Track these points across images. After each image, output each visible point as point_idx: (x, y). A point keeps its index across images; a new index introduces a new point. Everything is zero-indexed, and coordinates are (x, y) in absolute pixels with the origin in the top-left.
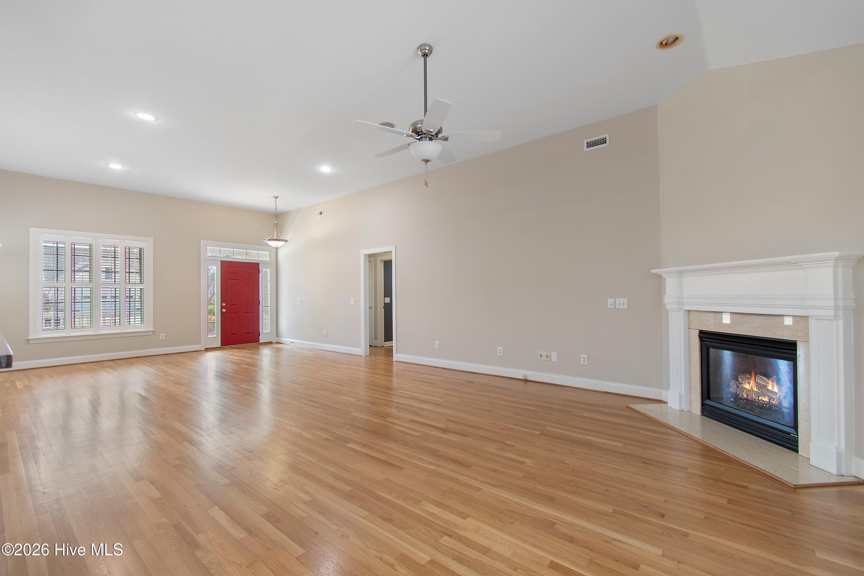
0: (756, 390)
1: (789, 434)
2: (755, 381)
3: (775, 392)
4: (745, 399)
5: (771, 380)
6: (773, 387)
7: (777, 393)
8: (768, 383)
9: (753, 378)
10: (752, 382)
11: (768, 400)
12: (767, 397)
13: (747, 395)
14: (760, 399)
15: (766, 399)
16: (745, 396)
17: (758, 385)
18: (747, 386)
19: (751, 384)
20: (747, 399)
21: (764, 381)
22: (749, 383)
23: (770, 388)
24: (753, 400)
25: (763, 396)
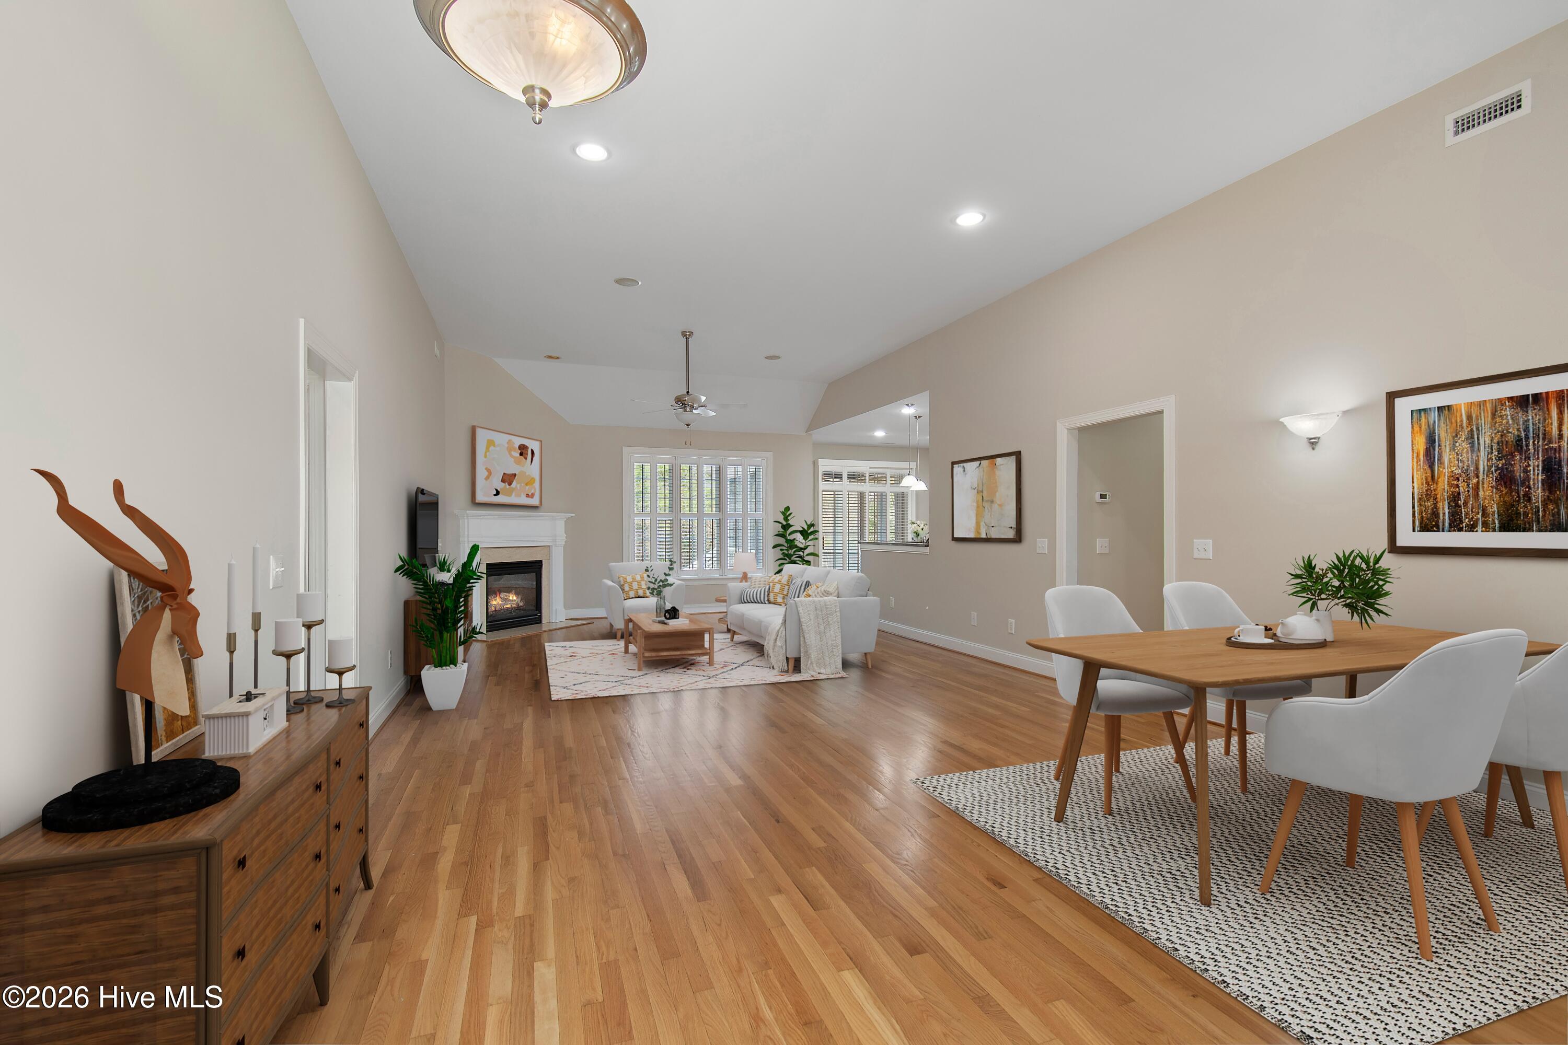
0: (501, 602)
1: (537, 615)
2: (500, 596)
3: (515, 600)
5: (511, 594)
8: (509, 596)
10: (498, 598)
11: (511, 607)
14: (504, 607)
15: (509, 606)
16: (495, 610)
17: (503, 600)
18: (494, 603)
20: (496, 612)
22: (495, 600)
23: (511, 598)
24: (500, 610)
25: (507, 605)
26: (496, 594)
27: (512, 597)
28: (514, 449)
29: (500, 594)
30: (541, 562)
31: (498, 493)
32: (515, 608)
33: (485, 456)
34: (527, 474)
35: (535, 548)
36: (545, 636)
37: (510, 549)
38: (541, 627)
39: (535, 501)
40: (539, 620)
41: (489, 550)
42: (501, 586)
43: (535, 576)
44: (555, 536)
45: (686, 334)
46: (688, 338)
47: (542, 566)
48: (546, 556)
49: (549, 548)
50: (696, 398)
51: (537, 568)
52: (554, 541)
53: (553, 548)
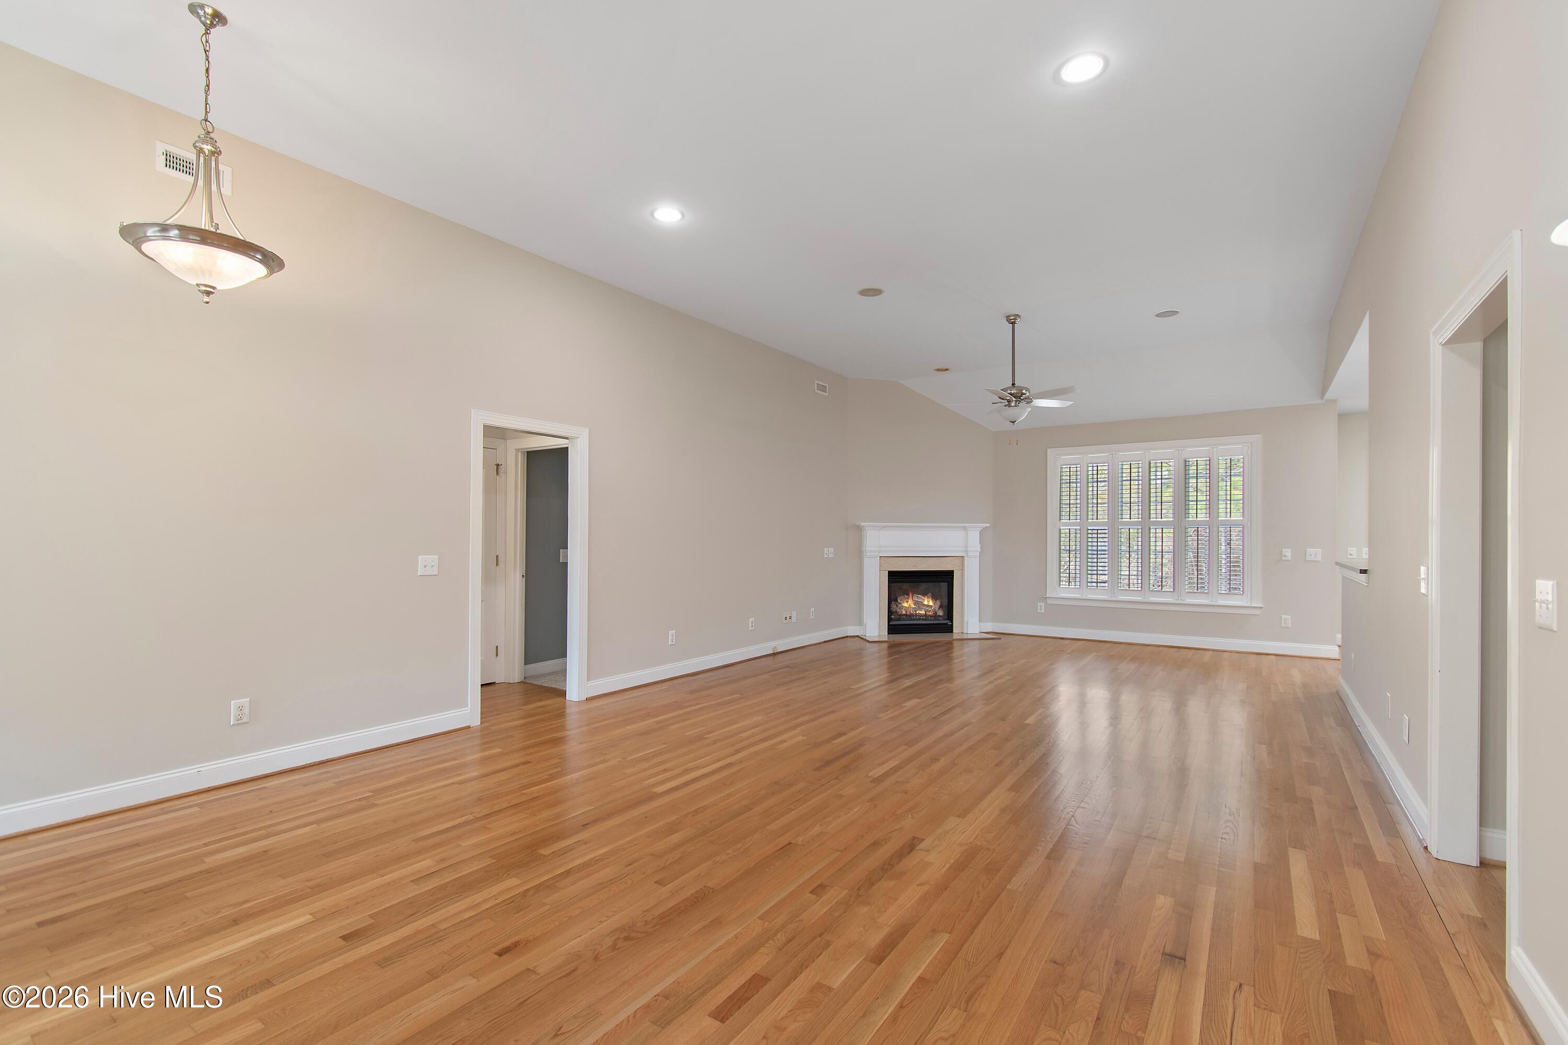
0: (913, 606)
1: (946, 624)
2: (913, 600)
3: (930, 606)
4: (904, 615)
5: (926, 597)
7: (932, 606)
8: (924, 600)
9: (911, 598)
10: (910, 601)
11: (925, 613)
12: (923, 610)
13: (906, 611)
14: (917, 612)
15: (923, 612)
16: (904, 612)
17: (916, 603)
18: (906, 605)
19: (909, 603)
20: (906, 615)
21: (921, 598)
22: (907, 602)
23: (926, 603)
24: (912, 615)
25: (920, 610)
26: (908, 595)
27: (928, 601)
29: (913, 595)
30: (952, 572)
32: (931, 616)
35: (944, 558)
36: (955, 643)
37: (915, 558)
38: (953, 636)
40: (949, 629)
41: (891, 558)
42: (912, 593)
43: (947, 587)
44: (967, 547)
45: (1011, 320)
46: (1013, 323)
47: (951, 577)
48: (959, 566)
49: (961, 558)
50: (1021, 389)
51: (947, 579)
52: (966, 551)
53: (966, 559)
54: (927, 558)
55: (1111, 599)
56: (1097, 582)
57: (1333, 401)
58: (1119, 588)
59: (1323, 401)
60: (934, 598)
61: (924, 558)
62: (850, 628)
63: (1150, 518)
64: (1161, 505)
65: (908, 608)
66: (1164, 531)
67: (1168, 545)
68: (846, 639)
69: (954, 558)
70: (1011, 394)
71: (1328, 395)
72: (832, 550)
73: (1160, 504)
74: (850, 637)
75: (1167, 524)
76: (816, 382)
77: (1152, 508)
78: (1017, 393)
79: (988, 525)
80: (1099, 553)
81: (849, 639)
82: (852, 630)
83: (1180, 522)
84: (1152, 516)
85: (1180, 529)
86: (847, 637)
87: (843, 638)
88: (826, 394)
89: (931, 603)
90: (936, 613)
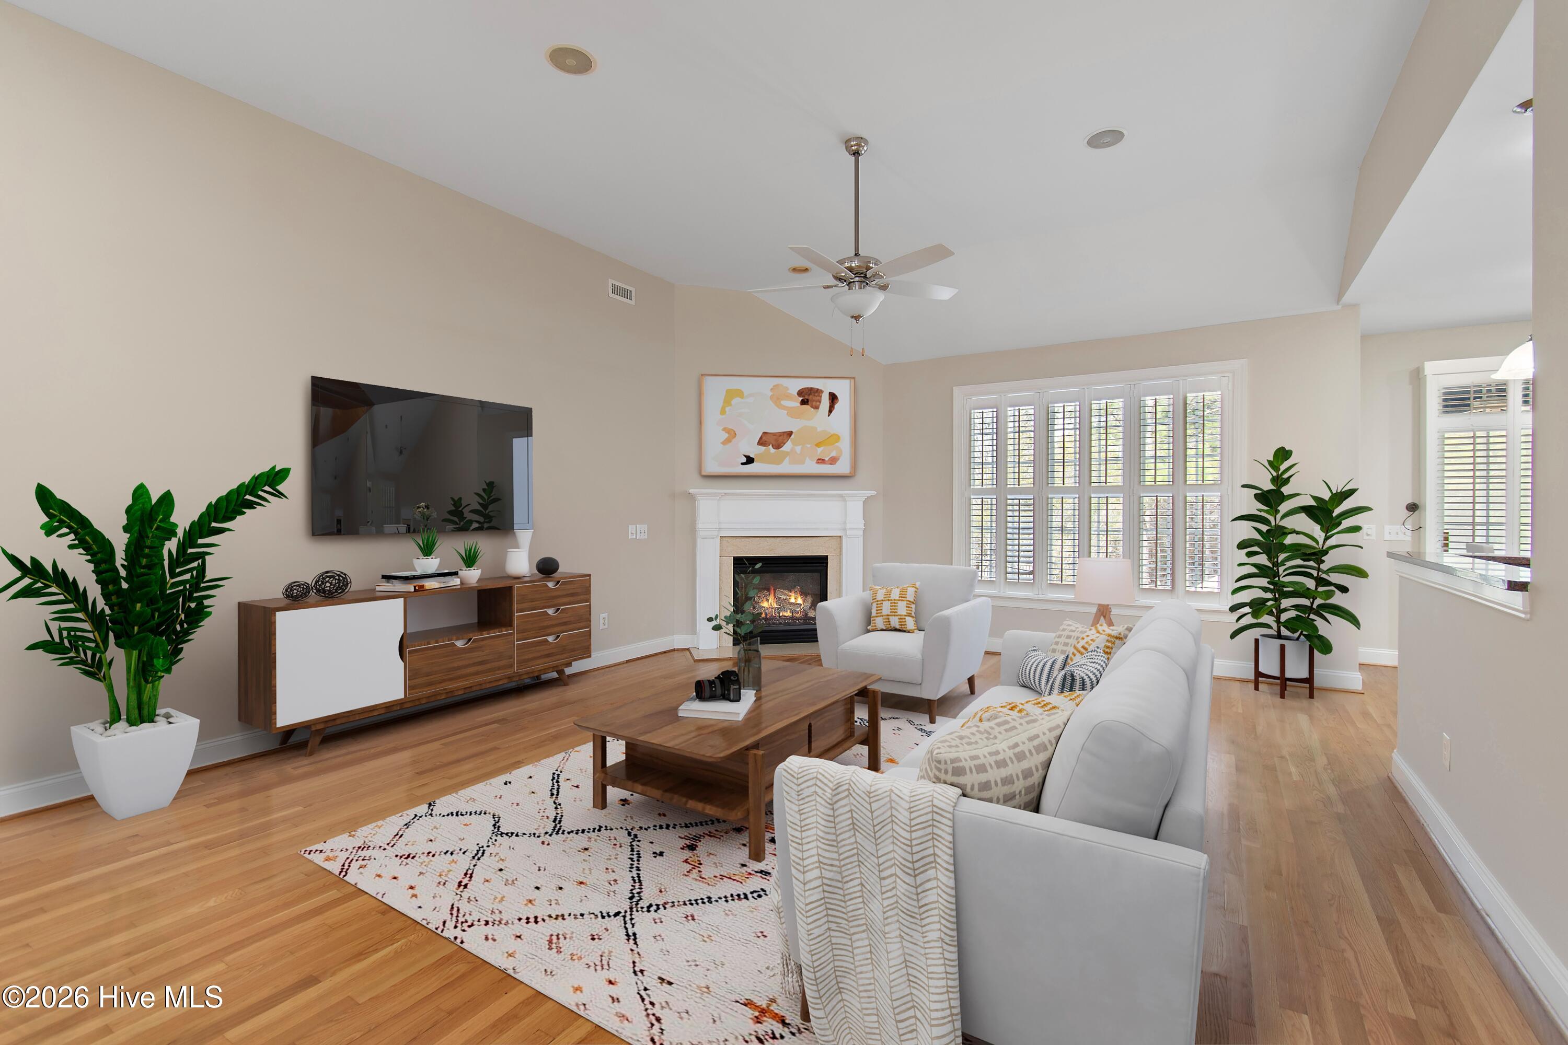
0: (776, 606)
2: (775, 597)
3: (799, 604)
5: (793, 592)
6: (796, 599)
7: (801, 605)
8: (790, 596)
9: (772, 595)
10: (771, 599)
11: (791, 615)
12: (789, 611)
13: (765, 613)
14: (781, 615)
15: (788, 614)
16: (763, 615)
17: (778, 600)
18: (765, 604)
19: (770, 601)
20: (764, 618)
21: (787, 595)
22: (767, 600)
23: (793, 600)
24: (773, 618)
25: (784, 611)
26: (768, 590)
27: (795, 598)
28: (788, 397)
29: (775, 590)
30: (826, 557)
31: (750, 460)
32: (799, 619)
33: (723, 412)
34: (819, 430)
35: (815, 539)
37: (773, 539)
39: (843, 467)
41: (738, 540)
42: (773, 587)
43: (819, 577)
44: (845, 523)
45: (852, 146)
46: (856, 154)
47: (825, 565)
48: (835, 550)
49: (839, 539)
50: (867, 260)
51: (819, 568)
52: (845, 529)
53: (844, 539)
54: (789, 539)
55: (1038, 597)
56: (1019, 573)
57: (1354, 307)
58: (1049, 582)
59: (1340, 307)
60: (804, 593)
61: (784, 539)
62: (676, 637)
63: (1091, 483)
64: (1106, 464)
65: (768, 609)
66: (1110, 501)
67: (1117, 522)
68: (672, 653)
69: (828, 538)
70: (850, 269)
71: (1348, 297)
72: (644, 527)
73: (1105, 462)
74: (678, 650)
75: (1115, 489)
76: (611, 282)
77: (1093, 468)
78: (860, 266)
79: (874, 493)
80: (1021, 531)
81: (676, 654)
82: (679, 641)
83: (1132, 487)
84: (1093, 479)
85: (1132, 497)
86: (674, 650)
87: (665, 652)
88: (633, 302)
89: (800, 601)
90: (806, 614)
